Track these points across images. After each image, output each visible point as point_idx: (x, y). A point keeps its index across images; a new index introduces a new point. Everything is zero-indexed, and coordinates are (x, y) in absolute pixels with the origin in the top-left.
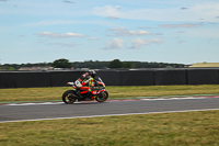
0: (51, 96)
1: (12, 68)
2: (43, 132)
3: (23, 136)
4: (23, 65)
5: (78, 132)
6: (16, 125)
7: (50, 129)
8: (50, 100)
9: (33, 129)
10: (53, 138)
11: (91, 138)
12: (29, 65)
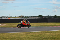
0: (38, 25)
1: (27, 18)
2: (35, 35)
3: (30, 36)
4: (30, 17)
5: (45, 35)
6: (28, 33)
7: (37, 34)
8: (37, 26)
9: (33, 34)
10: (38, 37)
11: (48, 37)
12: (32, 17)
